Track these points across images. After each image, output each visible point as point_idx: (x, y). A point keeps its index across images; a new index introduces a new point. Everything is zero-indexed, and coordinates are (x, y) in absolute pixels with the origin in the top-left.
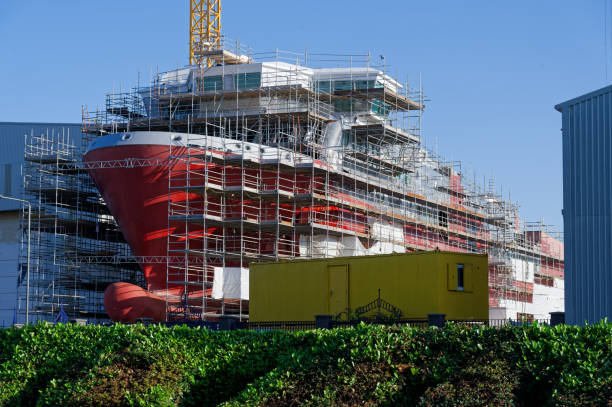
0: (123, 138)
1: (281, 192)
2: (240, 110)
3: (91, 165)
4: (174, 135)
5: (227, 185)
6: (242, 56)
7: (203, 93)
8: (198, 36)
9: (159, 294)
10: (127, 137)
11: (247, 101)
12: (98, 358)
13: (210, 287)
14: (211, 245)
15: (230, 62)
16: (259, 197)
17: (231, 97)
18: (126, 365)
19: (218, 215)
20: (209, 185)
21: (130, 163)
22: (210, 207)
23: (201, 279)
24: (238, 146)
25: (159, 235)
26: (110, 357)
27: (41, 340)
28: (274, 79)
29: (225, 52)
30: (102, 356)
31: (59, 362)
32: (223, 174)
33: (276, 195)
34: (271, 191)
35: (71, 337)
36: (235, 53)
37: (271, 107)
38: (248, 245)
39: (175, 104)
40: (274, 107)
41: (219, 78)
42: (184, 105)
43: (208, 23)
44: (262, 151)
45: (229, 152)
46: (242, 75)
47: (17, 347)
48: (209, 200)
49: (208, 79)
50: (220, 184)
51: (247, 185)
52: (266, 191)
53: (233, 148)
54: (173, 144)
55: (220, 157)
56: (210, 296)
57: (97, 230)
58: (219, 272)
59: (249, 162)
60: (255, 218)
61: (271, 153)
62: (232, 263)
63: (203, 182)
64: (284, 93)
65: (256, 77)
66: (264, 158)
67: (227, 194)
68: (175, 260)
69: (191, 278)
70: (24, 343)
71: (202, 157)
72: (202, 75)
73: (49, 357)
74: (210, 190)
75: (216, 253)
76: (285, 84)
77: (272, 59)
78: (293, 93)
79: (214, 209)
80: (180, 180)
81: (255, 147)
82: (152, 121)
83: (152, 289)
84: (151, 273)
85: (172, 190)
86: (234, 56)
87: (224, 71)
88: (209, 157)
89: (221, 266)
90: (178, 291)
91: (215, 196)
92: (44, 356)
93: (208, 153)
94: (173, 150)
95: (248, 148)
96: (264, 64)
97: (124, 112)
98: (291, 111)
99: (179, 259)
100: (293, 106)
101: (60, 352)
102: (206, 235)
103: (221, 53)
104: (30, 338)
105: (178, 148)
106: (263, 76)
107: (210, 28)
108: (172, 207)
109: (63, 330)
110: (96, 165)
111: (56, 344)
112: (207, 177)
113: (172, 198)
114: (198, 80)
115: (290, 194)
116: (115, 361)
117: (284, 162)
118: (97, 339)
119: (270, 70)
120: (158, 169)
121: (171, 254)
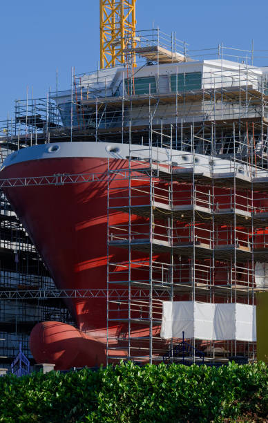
0: (50, 150)
1: (237, 211)
2: (179, 117)
3: (12, 183)
4: (110, 146)
5: (175, 204)
6: (178, 54)
7: (135, 97)
8: (109, 33)
9: (93, 335)
10: (55, 149)
11: (187, 106)
12: (219, 406)
13: (158, 325)
14: (157, 275)
15: (164, 61)
16: (212, 218)
17: (168, 101)
18: (260, 415)
19: (166, 239)
20: (155, 204)
21: (60, 179)
22: (157, 230)
23: (146, 315)
24: (185, 158)
25: (93, 264)
26: (235, 404)
27: (131, 385)
28: (220, 80)
29: (159, 48)
30: (224, 403)
31: (162, 413)
32: (170, 191)
33: (232, 215)
34: (226, 211)
35: (170, 381)
36: (170, 49)
37: (215, 112)
38: (198, 274)
39: (101, 110)
40: (217, 112)
41: (152, 79)
42: (113, 111)
43: (122, 17)
44: (212, 163)
45: (174, 165)
46: (181, 76)
47: (100, 395)
48: (155, 222)
49: (139, 80)
50: (166, 203)
51: (198, 204)
52: (220, 212)
53: (179, 160)
54: (110, 156)
55: (166, 170)
56: (158, 335)
57: (17, 260)
58: (168, 306)
59: (200, 177)
60: (207, 242)
61: (223, 167)
62: (183, 296)
63: (147, 200)
64: (231, 96)
65: (197, 77)
66: (215, 172)
67: (176, 214)
68: (114, 294)
69: (134, 315)
70: (109, 390)
71: (147, 171)
72: (133, 76)
73: (147, 406)
74: (157, 210)
75: (163, 284)
76: (229, 85)
77: (215, 56)
78: (243, 96)
79: (161, 233)
80: (120, 198)
81: (204, 159)
82: (74, 130)
83: (85, 329)
84: (83, 310)
85: (112, 211)
86: (169, 53)
87: (158, 70)
88: (155, 171)
89: (168, 299)
90: (114, 331)
91: (161, 216)
92: (140, 405)
93: (154, 167)
94: (111, 163)
95: (196, 160)
96: (205, 62)
97: (37, 121)
98: (236, 117)
99: (120, 292)
100: (238, 112)
101: (161, 399)
102: (151, 264)
103: (155, 49)
104: (115, 383)
105: (116, 160)
106: (204, 76)
107: (124, 23)
108: (111, 230)
109: (156, 373)
110: (19, 183)
111: (152, 390)
112: (152, 195)
113: (110, 221)
114: (127, 81)
115: (247, 214)
116: (243, 410)
117: (239, 176)
118: (208, 383)
119: (214, 70)
120: (93, 187)
121: (111, 286)
